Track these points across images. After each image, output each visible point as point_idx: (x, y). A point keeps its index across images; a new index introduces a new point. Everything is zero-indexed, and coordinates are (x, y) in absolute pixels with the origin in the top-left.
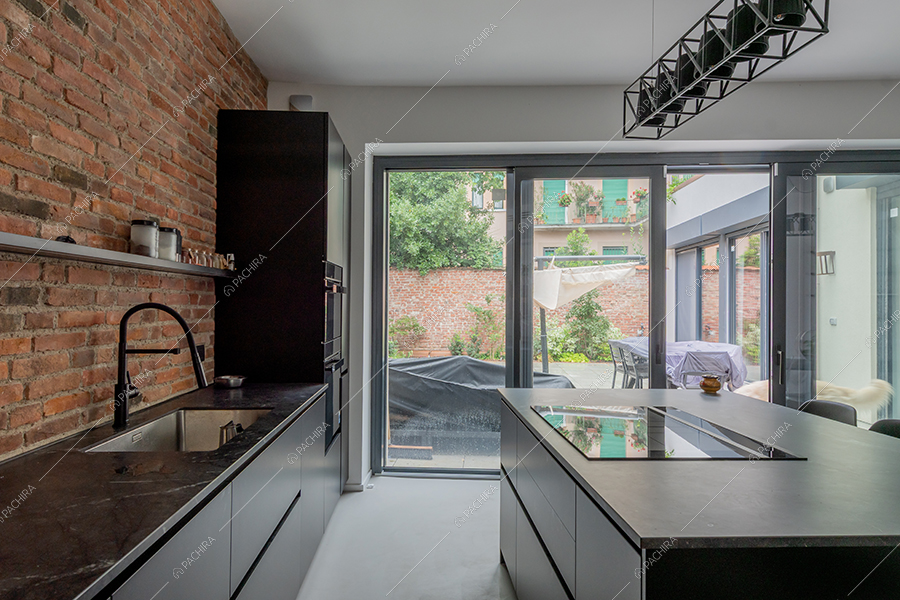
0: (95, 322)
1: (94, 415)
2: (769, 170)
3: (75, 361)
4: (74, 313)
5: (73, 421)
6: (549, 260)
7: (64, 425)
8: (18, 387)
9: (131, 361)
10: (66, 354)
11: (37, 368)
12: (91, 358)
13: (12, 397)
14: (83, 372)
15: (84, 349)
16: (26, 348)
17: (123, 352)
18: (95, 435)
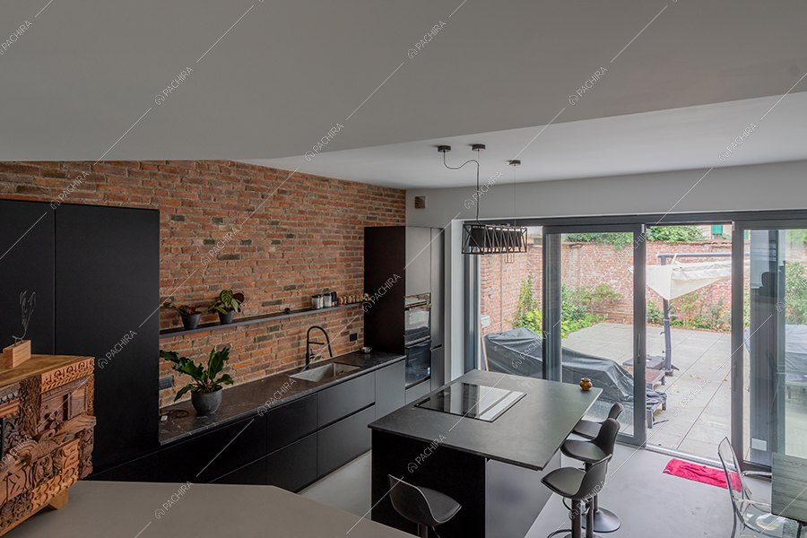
0: (300, 332)
1: (300, 363)
2: (731, 223)
3: (293, 346)
4: (291, 331)
5: (292, 365)
6: (672, 257)
7: (289, 366)
8: (274, 355)
9: (310, 345)
10: (290, 344)
11: (279, 349)
12: (299, 344)
13: (272, 358)
14: (296, 349)
15: (296, 342)
16: (276, 344)
17: (308, 343)
18: (299, 370)
